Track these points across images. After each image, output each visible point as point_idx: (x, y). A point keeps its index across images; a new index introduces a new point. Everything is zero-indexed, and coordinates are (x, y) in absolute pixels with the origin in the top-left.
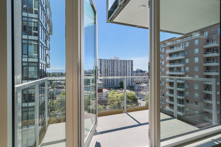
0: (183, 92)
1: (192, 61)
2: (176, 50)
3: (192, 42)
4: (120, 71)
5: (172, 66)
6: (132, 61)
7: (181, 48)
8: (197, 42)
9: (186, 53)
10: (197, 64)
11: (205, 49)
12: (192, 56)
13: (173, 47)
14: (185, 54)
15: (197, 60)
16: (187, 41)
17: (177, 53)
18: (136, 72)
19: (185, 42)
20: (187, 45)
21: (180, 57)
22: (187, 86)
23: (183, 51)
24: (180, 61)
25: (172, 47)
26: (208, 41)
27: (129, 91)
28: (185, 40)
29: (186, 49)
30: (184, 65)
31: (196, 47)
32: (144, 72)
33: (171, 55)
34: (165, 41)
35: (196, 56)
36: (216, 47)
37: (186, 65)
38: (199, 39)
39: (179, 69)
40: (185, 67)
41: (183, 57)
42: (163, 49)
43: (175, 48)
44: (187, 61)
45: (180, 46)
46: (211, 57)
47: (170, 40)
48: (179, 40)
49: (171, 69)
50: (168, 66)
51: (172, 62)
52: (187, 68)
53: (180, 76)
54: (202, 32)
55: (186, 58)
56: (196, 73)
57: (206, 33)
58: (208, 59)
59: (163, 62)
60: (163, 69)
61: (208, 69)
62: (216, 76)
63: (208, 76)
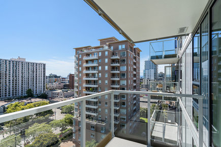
1: (103, 68)
2: (91, 58)
3: (103, 52)
4: (26, 76)
5: (88, 72)
6: (44, 65)
7: (95, 57)
8: (106, 53)
9: (99, 61)
10: (106, 71)
11: (112, 60)
12: (103, 65)
13: (89, 55)
15: (106, 68)
16: (100, 51)
17: (92, 61)
18: (50, 77)
19: (98, 52)
20: (100, 54)
21: (95, 64)
23: (96, 60)
24: (94, 68)
25: (88, 55)
26: (113, 54)
28: (98, 50)
29: (99, 58)
30: (97, 72)
31: (106, 57)
32: (59, 77)
33: (87, 62)
34: (82, 48)
35: (106, 64)
36: (118, 59)
37: (99, 72)
38: (108, 51)
39: (93, 75)
40: (98, 74)
41: (97, 65)
42: (81, 56)
43: (91, 55)
44: (100, 68)
45: (95, 55)
46: (115, 67)
47: (86, 48)
48: (93, 50)
49: (87, 75)
50: (85, 72)
51: (88, 68)
52: (100, 74)
53: (94, 81)
54: (110, 46)
55: (99, 66)
56: (106, 79)
57: (112, 48)
58: (113, 68)
59: (80, 68)
60: (80, 75)
61: (113, 75)
62: (118, 81)
63: (113, 81)
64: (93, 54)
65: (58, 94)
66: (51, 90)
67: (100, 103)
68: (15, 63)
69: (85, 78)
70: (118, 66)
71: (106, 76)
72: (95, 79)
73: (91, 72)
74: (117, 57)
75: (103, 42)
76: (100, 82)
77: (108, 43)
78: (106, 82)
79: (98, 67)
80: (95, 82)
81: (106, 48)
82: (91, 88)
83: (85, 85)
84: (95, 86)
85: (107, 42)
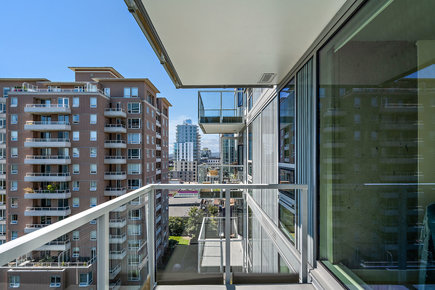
0: (66, 200)
1: (85, 136)
2: (49, 108)
3: (85, 99)
5: (40, 144)
7: (63, 108)
8: (94, 102)
9: (74, 119)
10: (94, 144)
11: (107, 118)
12: (85, 128)
13: (43, 102)
14: (71, 120)
15: (94, 135)
16: (75, 96)
17: (54, 117)
19: (71, 97)
20: (76, 103)
21: (61, 126)
22: (75, 188)
23: (65, 115)
24: (59, 135)
25: (39, 101)
26: (111, 105)
28: (71, 92)
29: (74, 111)
30: (69, 144)
31: (93, 111)
33: (37, 118)
35: (94, 128)
36: (122, 118)
37: (74, 144)
38: (98, 97)
39: (57, 152)
40: (70, 149)
41: (69, 128)
42: (15, 100)
43: (48, 103)
44: (76, 135)
45: (61, 102)
46: (115, 134)
47: (33, 82)
48: (56, 90)
49: (38, 152)
50: (29, 143)
51: (39, 135)
52: (76, 150)
53: (60, 166)
54: (101, 86)
55: (74, 129)
56: (93, 161)
57: (108, 91)
58: (111, 137)
59: (15, 134)
60: (15, 151)
61: (111, 152)
62: (122, 165)
63: (110, 165)
64: (54, 99)
69: (29, 160)
70: (123, 134)
71: (94, 153)
72: (63, 162)
73: (49, 143)
74: (121, 113)
75: (83, 74)
76: (76, 168)
77: (96, 80)
78: (94, 168)
79: (70, 133)
80: (61, 169)
81: (94, 89)
82: (48, 183)
83: (29, 177)
84: (63, 179)
85: (95, 75)
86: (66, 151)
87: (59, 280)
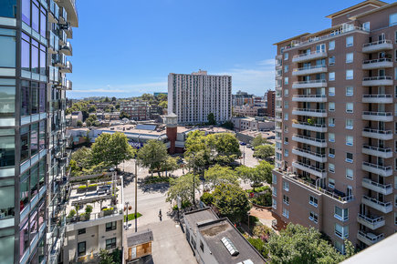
0: (323, 134)
1: (341, 75)
2: (310, 56)
3: (341, 40)
4: (208, 96)
5: (303, 86)
6: (230, 78)
7: (320, 53)
8: (350, 41)
9: (330, 61)
10: (350, 83)
11: (366, 54)
12: (341, 68)
13: (305, 52)
14: (327, 63)
15: (350, 74)
16: (331, 40)
17: (313, 62)
18: (237, 96)
19: (327, 42)
20: (332, 46)
21: (319, 69)
22: (331, 124)
23: (322, 59)
24: (317, 77)
25: (302, 51)
26: (371, 39)
27: (225, 130)
28: (327, 37)
29: (330, 54)
30: (325, 85)
31: (349, 50)
32: (251, 96)
33: (300, 65)
34: (290, 40)
35: (350, 66)
36: (386, 51)
37: (329, 85)
38: (354, 35)
39: (316, 92)
40: (327, 89)
41: (325, 70)
42: (287, 55)
43: (309, 52)
44: (332, 76)
45: (318, 49)
46: (376, 70)
47: (298, 39)
48: (315, 39)
49: (301, 92)
50: (296, 85)
51: (302, 79)
52: (332, 90)
53: (318, 104)
54: (359, 23)
55: (329, 71)
56: (350, 99)
57: (367, 26)
58: (371, 74)
59: (287, 79)
60: (287, 92)
61: (371, 91)
62: (386, 105)
63: (370, 104)
64: (314, 47)
65: (249, 123)
66: (239, 116)
67: (332, 151)
68: (196, 79)
69: (295, 98)
70: (387, 69)
71: (350, 92)
72: (320, 100)
73: (309, 85)
74: (386, 45)
75: (339, 18)
76: (332, 106)
77: (353, 18)
78: (350, 106)
79: (327, 74)
80: (318, 106)
81: (351, 28)
82: (308, 117)
83: (295, 112)
84: (320, 115)
85: (352, 15)
86: (323, 91)
87: (316, 201)
